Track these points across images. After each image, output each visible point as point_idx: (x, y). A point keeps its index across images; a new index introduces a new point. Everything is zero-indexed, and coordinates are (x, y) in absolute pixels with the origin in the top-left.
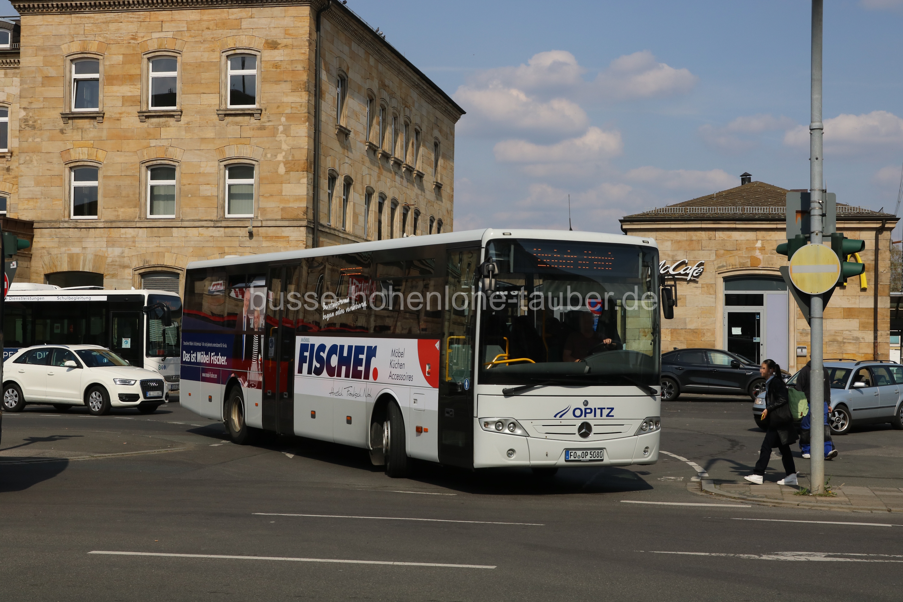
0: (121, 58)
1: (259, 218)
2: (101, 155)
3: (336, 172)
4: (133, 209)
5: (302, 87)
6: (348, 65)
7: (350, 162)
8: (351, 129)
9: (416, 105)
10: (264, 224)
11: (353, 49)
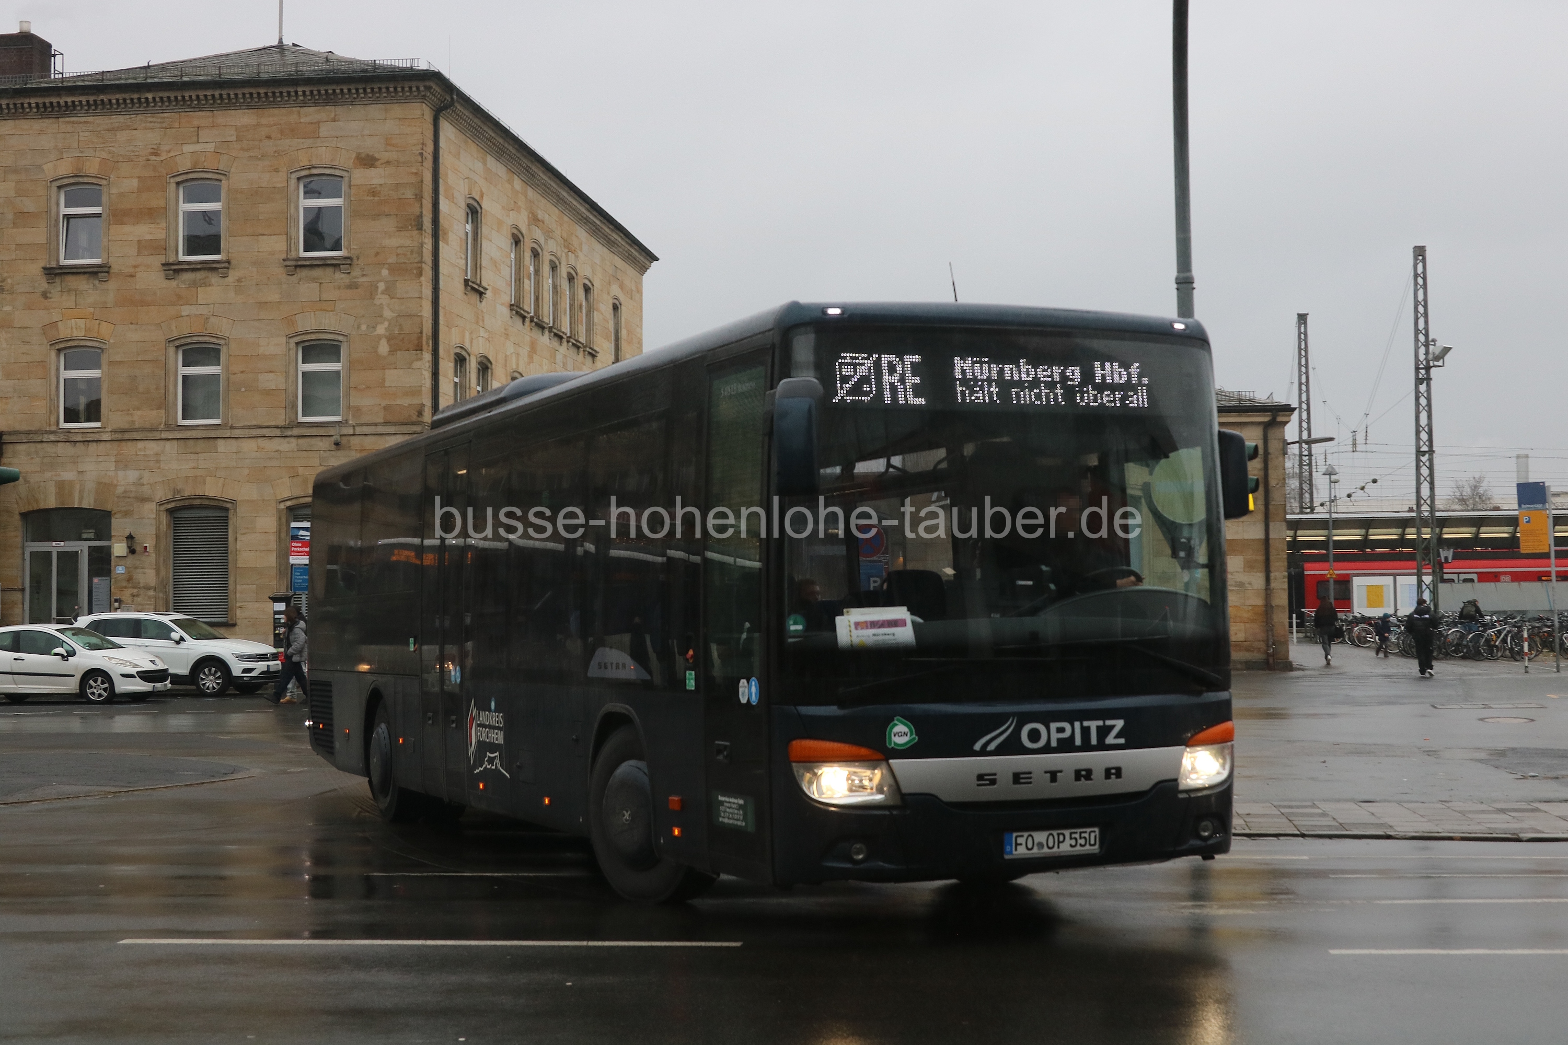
0: (135, 182)
1: (351, 422)
2: (105, 329)
3: (466, 351)
4: (155, 412)
5: (413, 223)
6: (481, 191)
7: (486, 335)
8: (488, 285)
9: (585, 248)
10: (358, 430)
11: (489, 166)
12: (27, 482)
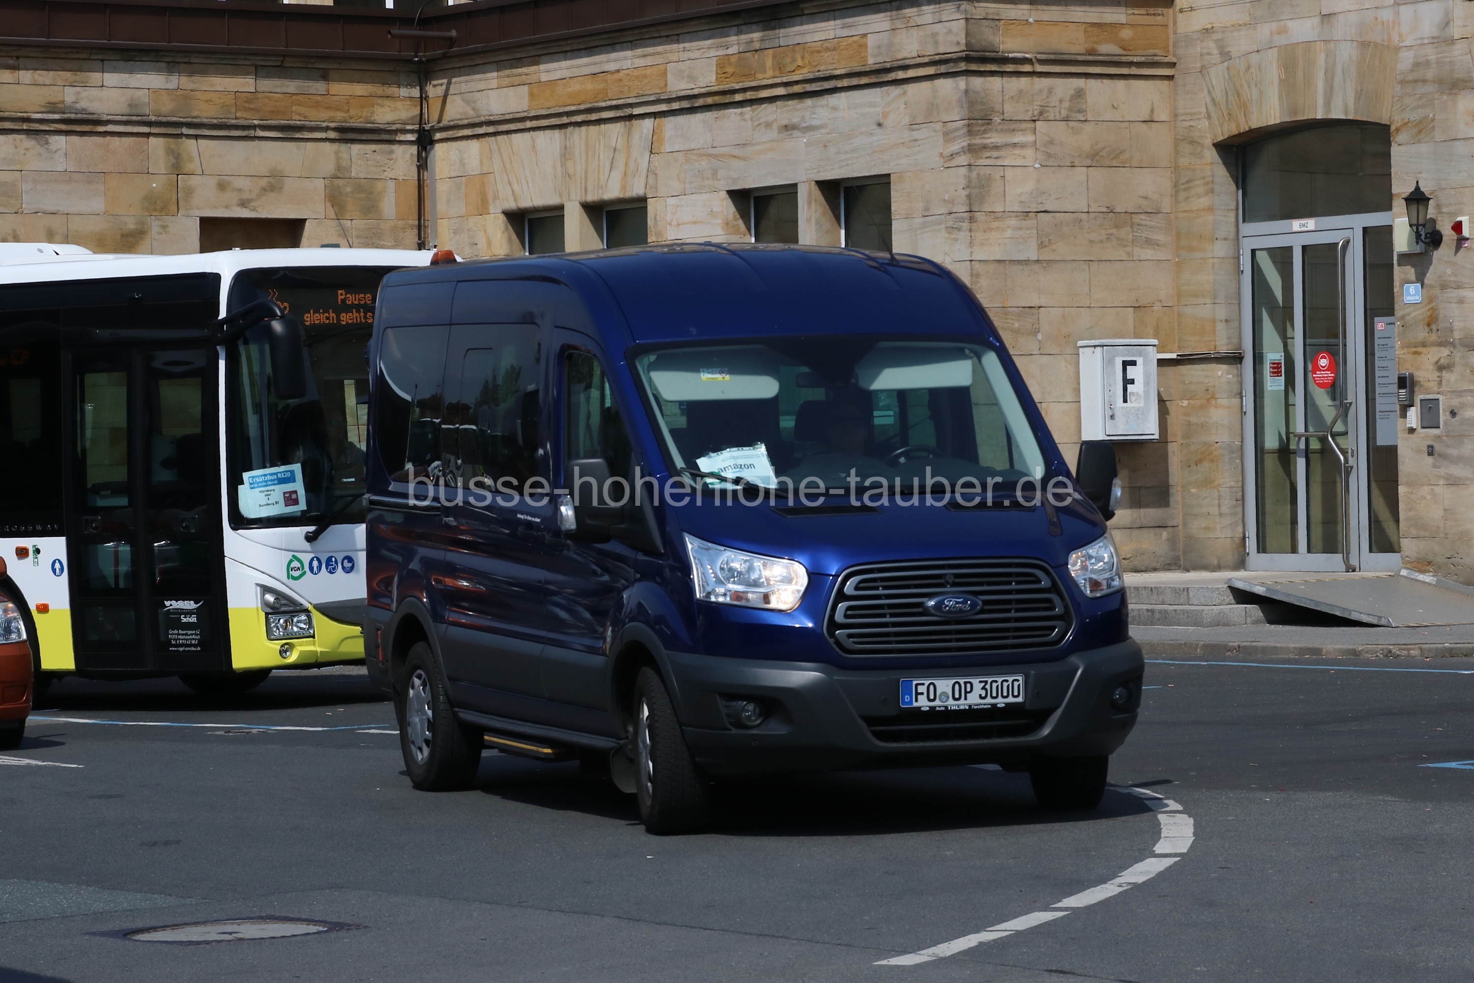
12: (1225, 55)
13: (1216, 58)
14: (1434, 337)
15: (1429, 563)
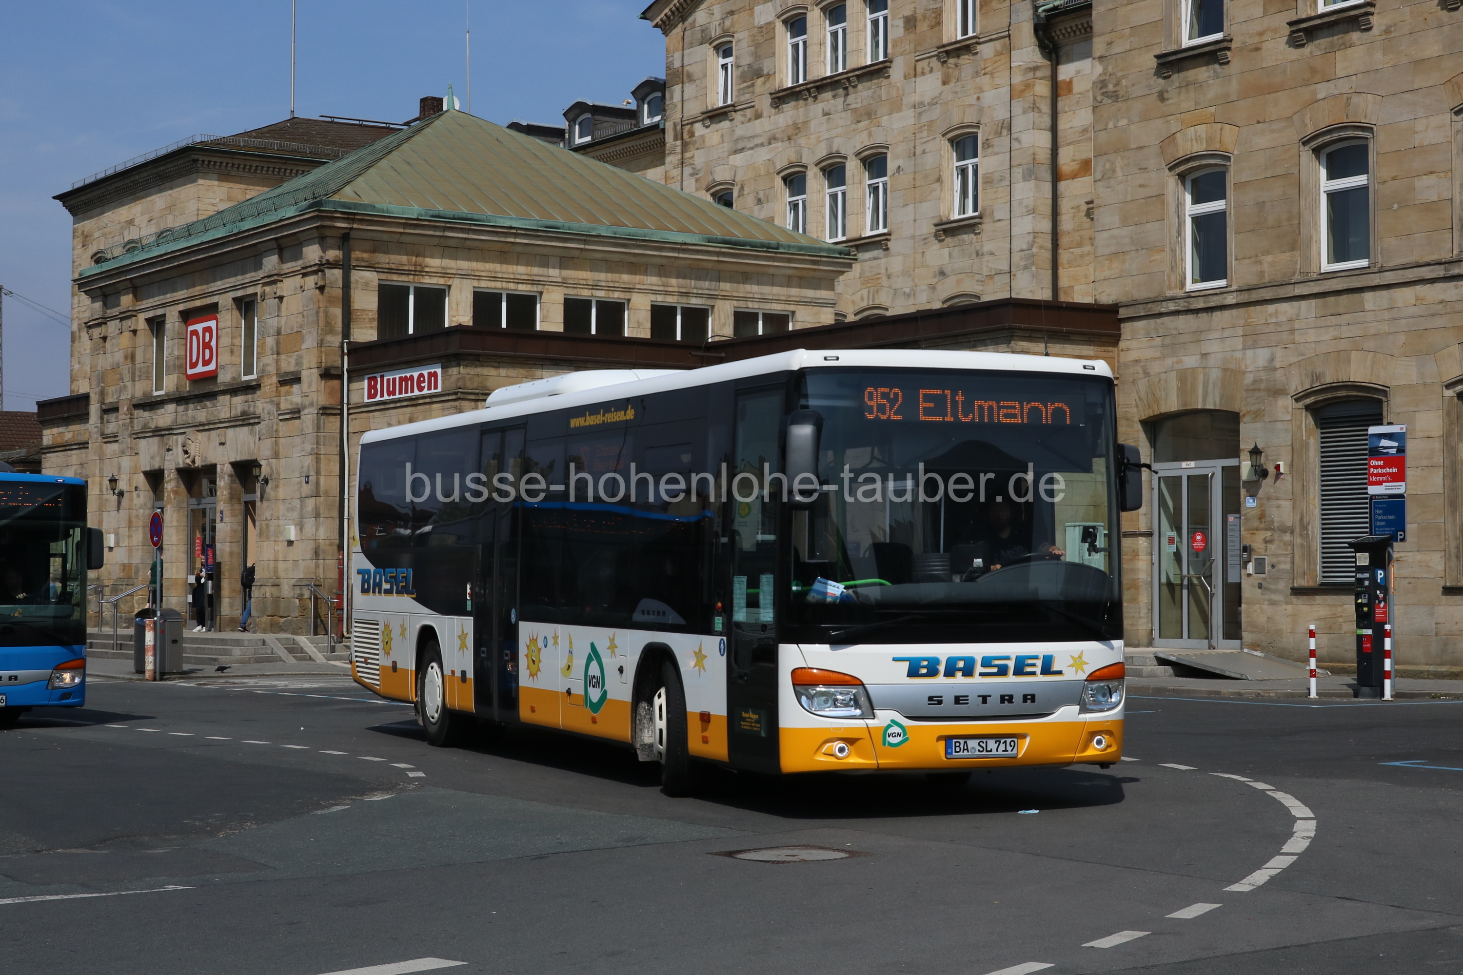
2: (1228, 137)
4: (1288, 254)
12: (1147, 374)
13: (1141, 375)
14: (1263, 525)
15: (1258, 646)
